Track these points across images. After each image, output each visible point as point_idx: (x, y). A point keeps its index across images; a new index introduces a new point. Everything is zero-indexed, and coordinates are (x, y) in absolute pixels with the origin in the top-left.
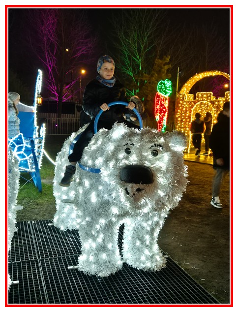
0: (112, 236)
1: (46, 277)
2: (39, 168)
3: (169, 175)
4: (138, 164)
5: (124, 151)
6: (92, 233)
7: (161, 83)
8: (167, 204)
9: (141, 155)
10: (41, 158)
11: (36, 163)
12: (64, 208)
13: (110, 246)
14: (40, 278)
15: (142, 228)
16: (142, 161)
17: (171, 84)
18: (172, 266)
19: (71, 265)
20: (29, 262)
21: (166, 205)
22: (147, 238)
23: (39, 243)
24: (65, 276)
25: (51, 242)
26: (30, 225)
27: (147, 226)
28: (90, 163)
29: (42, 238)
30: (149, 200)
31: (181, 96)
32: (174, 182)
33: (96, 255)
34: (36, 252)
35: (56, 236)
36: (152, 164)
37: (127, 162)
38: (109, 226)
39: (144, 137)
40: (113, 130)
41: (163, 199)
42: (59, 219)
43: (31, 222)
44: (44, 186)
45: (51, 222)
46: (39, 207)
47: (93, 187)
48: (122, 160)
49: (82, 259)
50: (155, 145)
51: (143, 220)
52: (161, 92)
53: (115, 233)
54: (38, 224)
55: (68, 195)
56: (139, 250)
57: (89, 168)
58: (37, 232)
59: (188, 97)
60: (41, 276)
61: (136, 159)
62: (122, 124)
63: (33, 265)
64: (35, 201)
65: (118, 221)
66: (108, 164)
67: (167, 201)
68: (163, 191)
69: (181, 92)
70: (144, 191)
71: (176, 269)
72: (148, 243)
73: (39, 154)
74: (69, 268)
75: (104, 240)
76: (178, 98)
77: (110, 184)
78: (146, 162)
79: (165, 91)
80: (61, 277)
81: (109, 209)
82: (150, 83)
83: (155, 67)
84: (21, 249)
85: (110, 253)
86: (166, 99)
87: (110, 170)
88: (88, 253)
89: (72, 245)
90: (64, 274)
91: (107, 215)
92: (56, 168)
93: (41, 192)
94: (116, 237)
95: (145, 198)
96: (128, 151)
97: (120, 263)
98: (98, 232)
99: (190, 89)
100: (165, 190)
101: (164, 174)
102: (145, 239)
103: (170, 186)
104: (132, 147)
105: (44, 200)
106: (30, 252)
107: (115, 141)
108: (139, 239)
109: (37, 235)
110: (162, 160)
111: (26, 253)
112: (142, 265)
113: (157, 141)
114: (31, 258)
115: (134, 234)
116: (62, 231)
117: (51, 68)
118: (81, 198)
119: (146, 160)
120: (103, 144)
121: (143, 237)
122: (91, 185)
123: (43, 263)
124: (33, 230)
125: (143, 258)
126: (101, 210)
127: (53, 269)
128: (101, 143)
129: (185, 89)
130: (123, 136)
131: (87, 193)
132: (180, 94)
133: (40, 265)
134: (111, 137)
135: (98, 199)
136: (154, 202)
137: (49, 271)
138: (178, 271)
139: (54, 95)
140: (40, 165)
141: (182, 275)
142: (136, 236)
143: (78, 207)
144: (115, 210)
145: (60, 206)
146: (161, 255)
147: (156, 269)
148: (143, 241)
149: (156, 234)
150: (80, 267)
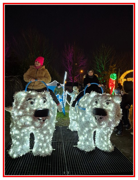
0: (91, 135)
1: (65, 149)
2: (65, 106)
3: (114, 112)
4: (101, 108)
6: (83, 134)
7: (112, 75)
9: (102, 104)
10: (65, 103)
11: (63, 105)
12: (73, 122)
13: (90, 139)
14: (63, 149)
15: (103, 133)
16: (102, 106)
19: (75, 145)
20: (59, 142)
22: (105, 137)
23: (63, 135)
25: (68, 135)
26: (61, 128)
27: (105, 132)
28: (82, 106)
29: (64, 133)
30: (105, 122)
31: (121, 80)
32: (116, 116)
33: (84, 142)
34: (62, 139)
35: (70, 133)
36: (106, 108)
37: (96, 107)
38: (90, 131)
40: (91, 94)
41: (111, 122)
42: (71, 126)
44: (66, 113)
45: (68, 127)
46: (64, 121)
48: (94, 106)
49: (79, 143)
50: (108, 100)
51: (103, 130)
54: (63, 128)
55: (74, 118)
57: (82, 108)
58: (63, 131)
59: (123, 80)
61: (100, 105)
62: (94, 92)
63: (61, 144)
64: (63, 118)
65: (93, 129)
67: (113, 123)
69: (121, 78)
70: (103, 118)
72: (106, 139)
73: (65, 101)
74: (74, 146)
75: (87, 137)
76: (119, 80)
77: (89, 115)
78: (104, 107)
79: (113, 78)
81: (89, 124)
82: (107, 75)
84: (57, 137)
86: (114, 81)
88: (81, 141)
89: (75, 137)
90: (72, 148)
91: (89, 126)
93: (65, 115)
94: (92, 136)
95: (103, 121)
96: (96, 102)
97: (94, 147)
98: (85, 133)
100: (112, 119)
101: (112, 112)
103: (114, 117)
104: (98, 101)
105: (66, 119)
106: (60, 138)
107: (92, 98)
110: (111, 106)
111: (58, 138)
112: (103, 149)
114: (60, 140)
116: (72, 131)
117: (70, 71)
118: (78, 119)
119: (104, 106)
120: (87, 99)
121: (104, 137)
122: (82, 114)
125: (104, 146)
126: (86, 125)
127: (68, 146)
130: (95, 96)
131: (81, 117)
133: (63, 144)
134: (90, 97)
135: (85, 120)
136: (107, 123)
138: (119, 153)
139: (71, 80)
140: (65, 105)
141: (121, 155)
142: (101, 136)
143: (77, 123)
144: (92, 125)
145: (71, 121)
146: (112, 145)
147: (109, 151)
148: (104, 139)
149: (109, 136)
150: (78, 146)
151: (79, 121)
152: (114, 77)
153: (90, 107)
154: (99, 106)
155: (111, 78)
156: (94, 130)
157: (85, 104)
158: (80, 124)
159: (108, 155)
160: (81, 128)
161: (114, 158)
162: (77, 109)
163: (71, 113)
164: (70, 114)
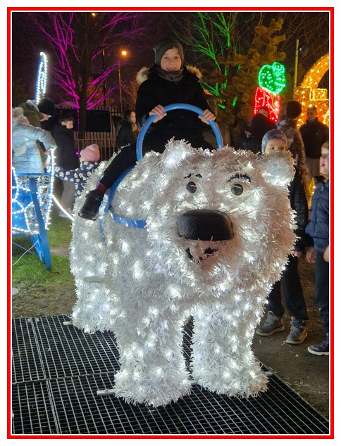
0: (172, 338)
1: (59, 408)
2: (46, 228)
3: (262, 226)
4: (208, 208)
5: (185, 187)
6: (136, 333)
7: (266, 70)
8: (259, 275)
9: (215, 194)
10: (49, 211)
11: (40, 219)
12: (89, 293)
13: (168, 354)
14: (49, 409)
15: (225, 323)
16: (215, 203)
17: (283, 72)
18: (279, 388)
19: (102, 388)
20: (31, 384)
21: (258, 278)
23: (48, 353)
24: (93, 406)
25: (68, 352)
26: (32, 325)
28: (130, 210)
29: (52, 346)
30: (227, 268)
31: (303, 92)
32: (270, 238)
33: (145, 370)
34: (43, 368)
35: (78, 342)
36: (231, 208)
37: (190, 206)
39: (219, 162)
40: (167, 152)
41: (253, 267)
42: (81, 312)
43: (34, 320)
44: (55, 259)
45: (68, 320)
46: (46, 295)
47: (137, 252)
48: (181, 203)
49: (120, 376)
50: (237, 175)
51: (225, 309)
52: (265, 86)
53: (177, 333)
54: (45, 323)
55: (95, 270)
56: (219, 361)
58: (43, 336)
59: (316, 93)
60: (52, 407)
61: (205, 200)
62: (182, 141)
63: (38, 389)
64: (40, 284)
65: (181, 310)
66: (158, 210)
67: (260, 270)
68: (253, 254)
69: (303, 86)
70: (218, 252)
71: (285, 394)
72: (235, 348)
73: (46, 202)
74: (99, 392)
75: (157, 344)
76: (298, 97)
77: (162, 245)
78: (222, 205)
79: (272, 85)
80: (85, 408)
81: (165, 290)
82: (246, 70)
83: (256, 39)
85: (169, 366)
86: (276, 99)
87: (161, 220)
88: (132, 368)
89: (104, 357)
90: (91, 402)
91: (161, 299)
92: (73, 225)
93: (50, 269)
94: (179, 341)
95: (219, 264)
96: (192, 188)
97: (186, 383)
98: (147, 330)
99: (320, 79)
100: (255, 252)
101: (254, 224)
102: (230, 342)
103: (264, 244)
104: (198, 181)
106: (33, 368)
107: (170, 171)
108: (219, 342)
109: (45, 340)
110: (251, 202)
111: (26, 369)
112: (225, 387)
113: (241, 169)
114: (34, 377)
115: (210, 333)
116: (87, 335)
117: (64, 49)
118: (116, 273)
119: (222, 201)
120: (152, 177)
121: (226, 339)
122: (133, 249)
123: (54, 386)
124: (37, 332)
125: (227, 375)
126: (150, 292)
127: (72, 395)
128: (149, 177)
129: (311, 80)
130: (183, 162)
131: (126, 263)
132: (302, 90)
133: (49, 388)
134: (164, 165)
135: (145, 273)
136: (237, 273)
137: (66, 398)
138: (288, 397)
139: (72, 98)
140: (47, 223)
141: (296, 404)
142: (213, 337)
143: (111, 289)
144: (175, 292)
145: (83, 290)
146: (259, 369)
147: (249, 393)
148: (226, 346)
149: (249, 334)
150: (117, 391)
151: (116, 282)
152: (274, 78)
153: (164, 210)
154: (200, 201)
155: (260, 83)
156: (187, 313)
157: (141, 202)
158: (123, 293)
159: (242, 408)
160: (128, 312)
161: (267, 416)
162: (107, 228)
163: (81, 254)
164: (74, 258)
